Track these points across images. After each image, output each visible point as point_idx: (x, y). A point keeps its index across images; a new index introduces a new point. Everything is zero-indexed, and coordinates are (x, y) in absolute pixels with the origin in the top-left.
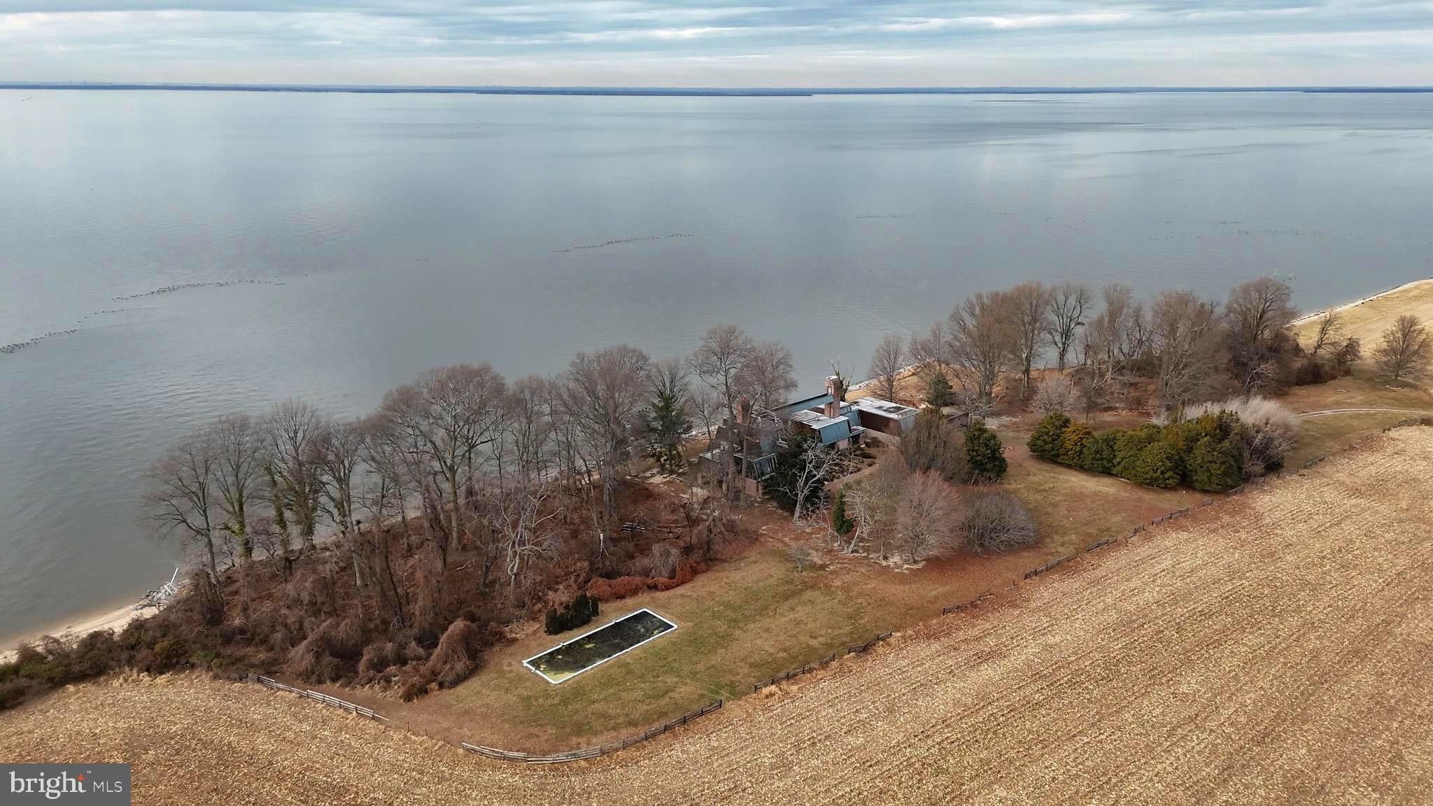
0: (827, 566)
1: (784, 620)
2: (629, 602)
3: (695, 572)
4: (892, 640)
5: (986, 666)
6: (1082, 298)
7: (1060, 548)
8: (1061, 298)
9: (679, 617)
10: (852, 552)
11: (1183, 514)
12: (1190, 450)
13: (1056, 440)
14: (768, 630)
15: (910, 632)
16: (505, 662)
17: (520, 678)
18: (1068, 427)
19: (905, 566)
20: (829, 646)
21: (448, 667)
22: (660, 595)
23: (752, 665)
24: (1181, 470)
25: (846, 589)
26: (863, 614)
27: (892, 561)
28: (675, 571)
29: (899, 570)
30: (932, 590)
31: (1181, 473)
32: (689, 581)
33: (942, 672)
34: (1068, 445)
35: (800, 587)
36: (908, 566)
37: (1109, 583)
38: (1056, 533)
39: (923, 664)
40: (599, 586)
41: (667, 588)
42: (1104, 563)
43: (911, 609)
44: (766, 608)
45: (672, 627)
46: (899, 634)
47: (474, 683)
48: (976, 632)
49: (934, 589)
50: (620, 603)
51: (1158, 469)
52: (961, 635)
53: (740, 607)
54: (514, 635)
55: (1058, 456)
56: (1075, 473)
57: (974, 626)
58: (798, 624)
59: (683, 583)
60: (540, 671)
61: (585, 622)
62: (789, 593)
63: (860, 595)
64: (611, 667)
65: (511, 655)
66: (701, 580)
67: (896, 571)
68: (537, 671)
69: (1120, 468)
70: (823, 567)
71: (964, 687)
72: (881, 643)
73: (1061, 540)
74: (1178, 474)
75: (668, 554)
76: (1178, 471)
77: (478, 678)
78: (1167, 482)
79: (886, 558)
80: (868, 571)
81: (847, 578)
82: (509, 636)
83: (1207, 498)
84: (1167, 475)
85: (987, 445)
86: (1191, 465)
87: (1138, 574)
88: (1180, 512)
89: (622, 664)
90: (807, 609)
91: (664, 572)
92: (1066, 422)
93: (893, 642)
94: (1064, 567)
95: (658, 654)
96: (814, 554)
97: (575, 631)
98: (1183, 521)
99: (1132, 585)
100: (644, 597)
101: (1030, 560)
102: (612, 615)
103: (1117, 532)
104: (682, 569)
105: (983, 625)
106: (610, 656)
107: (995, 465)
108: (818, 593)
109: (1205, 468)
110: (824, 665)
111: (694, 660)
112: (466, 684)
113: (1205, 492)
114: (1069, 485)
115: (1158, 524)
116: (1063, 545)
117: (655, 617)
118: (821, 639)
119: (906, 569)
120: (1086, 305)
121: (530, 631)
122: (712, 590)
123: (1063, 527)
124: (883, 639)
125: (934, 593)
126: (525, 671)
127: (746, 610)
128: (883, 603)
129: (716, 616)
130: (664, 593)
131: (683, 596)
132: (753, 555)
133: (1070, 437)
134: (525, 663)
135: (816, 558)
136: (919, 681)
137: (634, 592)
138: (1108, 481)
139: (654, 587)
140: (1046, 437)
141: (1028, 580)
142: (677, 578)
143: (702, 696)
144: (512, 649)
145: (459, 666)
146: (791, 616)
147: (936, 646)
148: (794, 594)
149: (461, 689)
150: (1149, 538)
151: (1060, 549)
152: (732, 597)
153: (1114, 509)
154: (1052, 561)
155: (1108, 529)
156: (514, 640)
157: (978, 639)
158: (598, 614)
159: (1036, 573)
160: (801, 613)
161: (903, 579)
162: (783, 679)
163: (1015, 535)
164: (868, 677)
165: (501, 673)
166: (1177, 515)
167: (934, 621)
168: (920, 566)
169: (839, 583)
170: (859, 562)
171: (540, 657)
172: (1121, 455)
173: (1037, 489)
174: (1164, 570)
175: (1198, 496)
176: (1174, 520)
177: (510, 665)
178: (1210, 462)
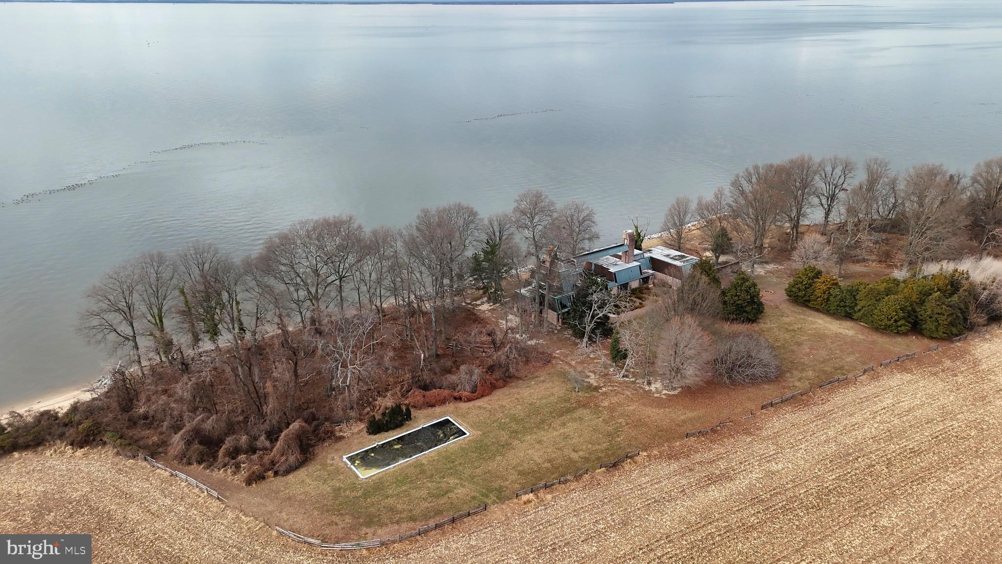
0: (600, 388)
1: (555, 433)
2: (438, 410)
3: (493, 387)
4: (638, 459)
5: (714, 487)
6: (847, 168)
7: (797, 382)
8: (829, 169)
9: (474, 426)
10: (623, 377)
11: (910, 358)
12: (922, 302)
13: (809, 288)
14: (540, 442)
15: (655, 452)
16: (330, 456)
17: (338, 471)
18: (819, 278)
19: (664, 392)
20: (586, 460)
21: (283, 458)
22: (463, 406)
23: (520, 473)
24: (912, 319)
25: (612, 409)
26: (620, 433)
27: (653, 388)
28: (476, 387)
29: (658, 395)
30: (682, 414)
31: (913, 321)
32: (488, 395)
33: (676, 490)
34: (818, 293)
35: (574, 405)
36: (666, 392)
37: (834, 418)
38: (796, 369)
39: (660, 482)
40: (416, 395)
41: (469, 400)
42: (833, 398)
43: (661, 431)
44: (543, 422)
45: (465, 434)
46: (645, 454)
47: (302, 473)
48: (710, 455)
49: (684, 414)
50: (430, 411)
51: (892, 318)
52: (698, 457)
53: (522, 420)
54: (341, 434)
55: (809, 301)
56: (822, 316)
57: (711, 449)
58: (566, 438)
59: (482, 396)
60: (354, 466)
61: (399, 425)
62: (564, 410)
63: (622, 415)
64: (407, 467)
65: (336, 450)
66: (498, 394)
67: (656, 395)
68: (352, 466)
69: (860, 314)
70: (596, 389)
71: (691, 506)
72: (629, 461)
73: (800, 375)
74: (909, 322)
75: (471, 373)
76: (910, 320)
77: (306, 468)
78: (899, 328)
79: (649, 383)
80: (632, 394)
81: (615, 400)
82: (338, 434)
83: (933, 344)
84: (899, 323)
85: (747, 292)
86: (922, 316)
87: (861, 410)
88: (907, 356)
89: (419, 465)
90: (575, 425)
91: (467, 387)
92: (818, 274)
93: (640, 460)
94: (798, 400)
95: (448, 458)
96: (592, 376)
97: (390, 433)
98: (908, 364)
99: (854, 420)
100: (450, 407)
101: (770, 392)
102: (422, 421)
103: (849, 371)
104: (482, 386)
105: (718, 449)
106: (411, 457)
107: (753, 308)
108: (588, 411)
109: (934, 319)
110: (578, 478)
111: (476, 464)
112: (296, 473)
113: (932, 338)
114: (815, 326)
115: (886, 365)
116: (800, 380)
117: (454, 424)
118: (581, 453)
119: (664, 394)
120: (850, 175)
121: (356, 430)
122: (504, 403)
123: (803, 364)
124: (631, 457)
125: (683, 417)
126: (343, 465)
127: (527, 422)
128: (639, 424)
129: (502, 427)
130: (466, 404)
131: (479, 407)
132: (543, 375)
133: (820, 286)
134: (345, 459)
135: (593, 380)
136: (654, 498)
137: (443, 402)
138: (848, 324)
139: (458, 399)
140: (800, 285)
141: (764, 411)
142: (479, 392)
143: (474, 498)
144: (339, 445)
145: (292, 459)
146: (562, 431)
147: (675, 466)
148: (569, 411)
149: (291, 477)
150: (876, 377)
151: (797, 384)
152: (519, 411)
153: (850, 350)
154: (788, 394)
155: (841, 368)
156: (341, 438)
157: (712, 462)
158: (411, 419)
159: (772, 405)
160: (571, 427)
161: (659, 403)
162: (541, 488)
163: (758, 371)
164: (613, 490)
165: (324, 465)
166: (905, 358)
167: (678, 444)
168: (676, 392)
169: (606, 404)
170: (627, 385)
171: (357, 454)
172: (862, 303)
173: (787, 329)
174: (884, 408)
175: (926, 341)
176: (901, 363)
177: (333, 459)
178: (939, 314)
